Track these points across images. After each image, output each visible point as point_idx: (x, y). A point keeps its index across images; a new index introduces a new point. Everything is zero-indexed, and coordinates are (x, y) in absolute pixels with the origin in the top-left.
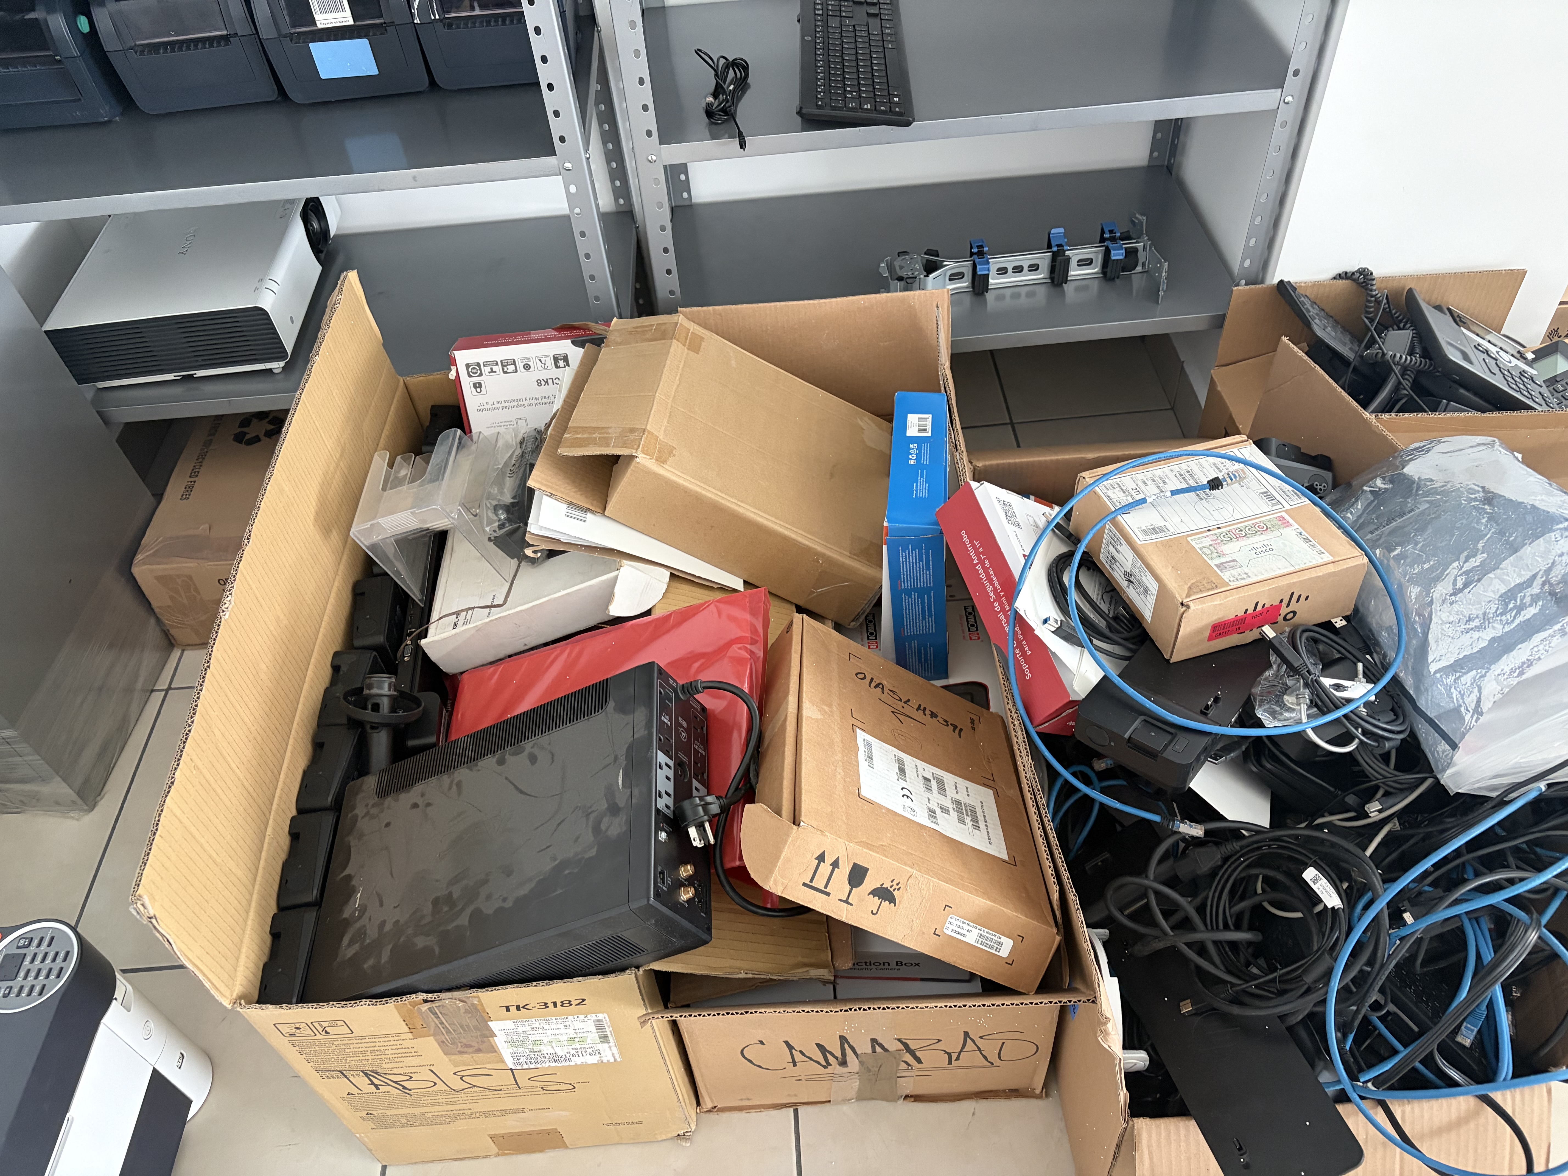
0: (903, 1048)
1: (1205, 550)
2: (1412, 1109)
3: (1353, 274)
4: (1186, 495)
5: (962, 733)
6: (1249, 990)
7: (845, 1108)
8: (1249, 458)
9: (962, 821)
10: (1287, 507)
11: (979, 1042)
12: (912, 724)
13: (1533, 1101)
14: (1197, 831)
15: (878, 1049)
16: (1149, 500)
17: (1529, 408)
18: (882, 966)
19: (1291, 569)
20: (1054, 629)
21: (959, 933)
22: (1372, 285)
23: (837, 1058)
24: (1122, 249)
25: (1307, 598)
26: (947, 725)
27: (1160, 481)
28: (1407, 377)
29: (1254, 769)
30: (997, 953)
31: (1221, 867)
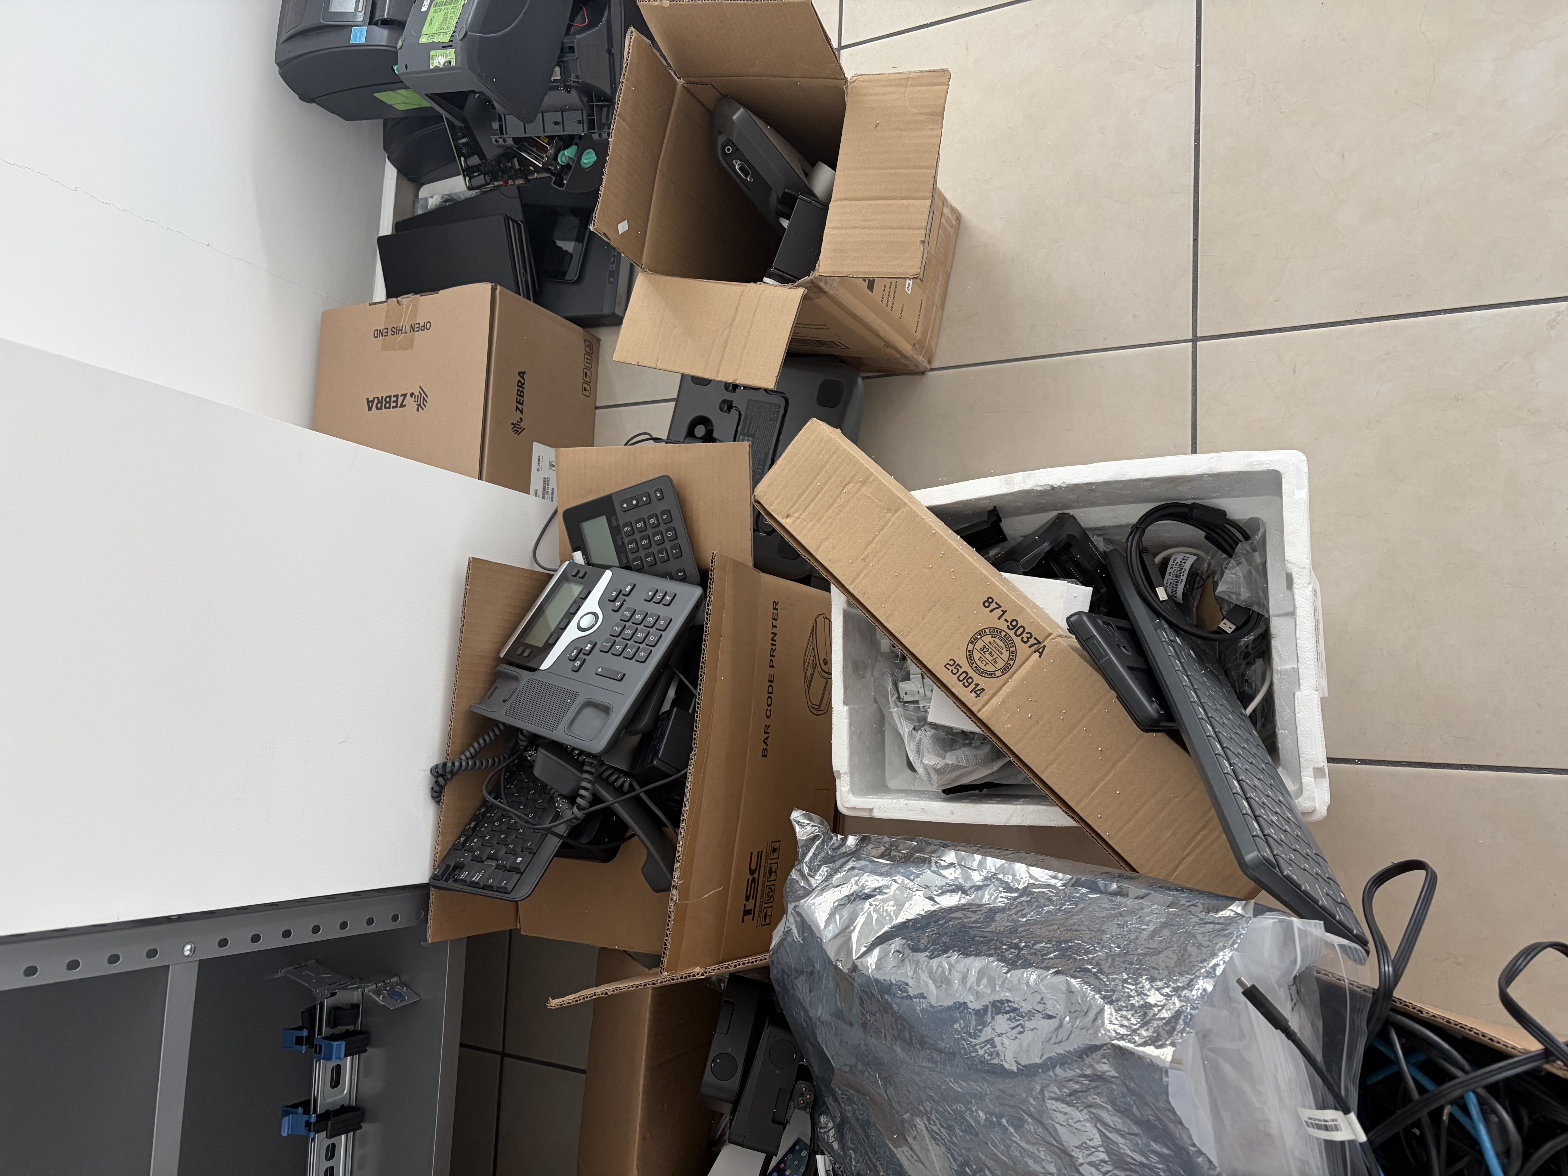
3: (435, 784)
22: (453, 763)
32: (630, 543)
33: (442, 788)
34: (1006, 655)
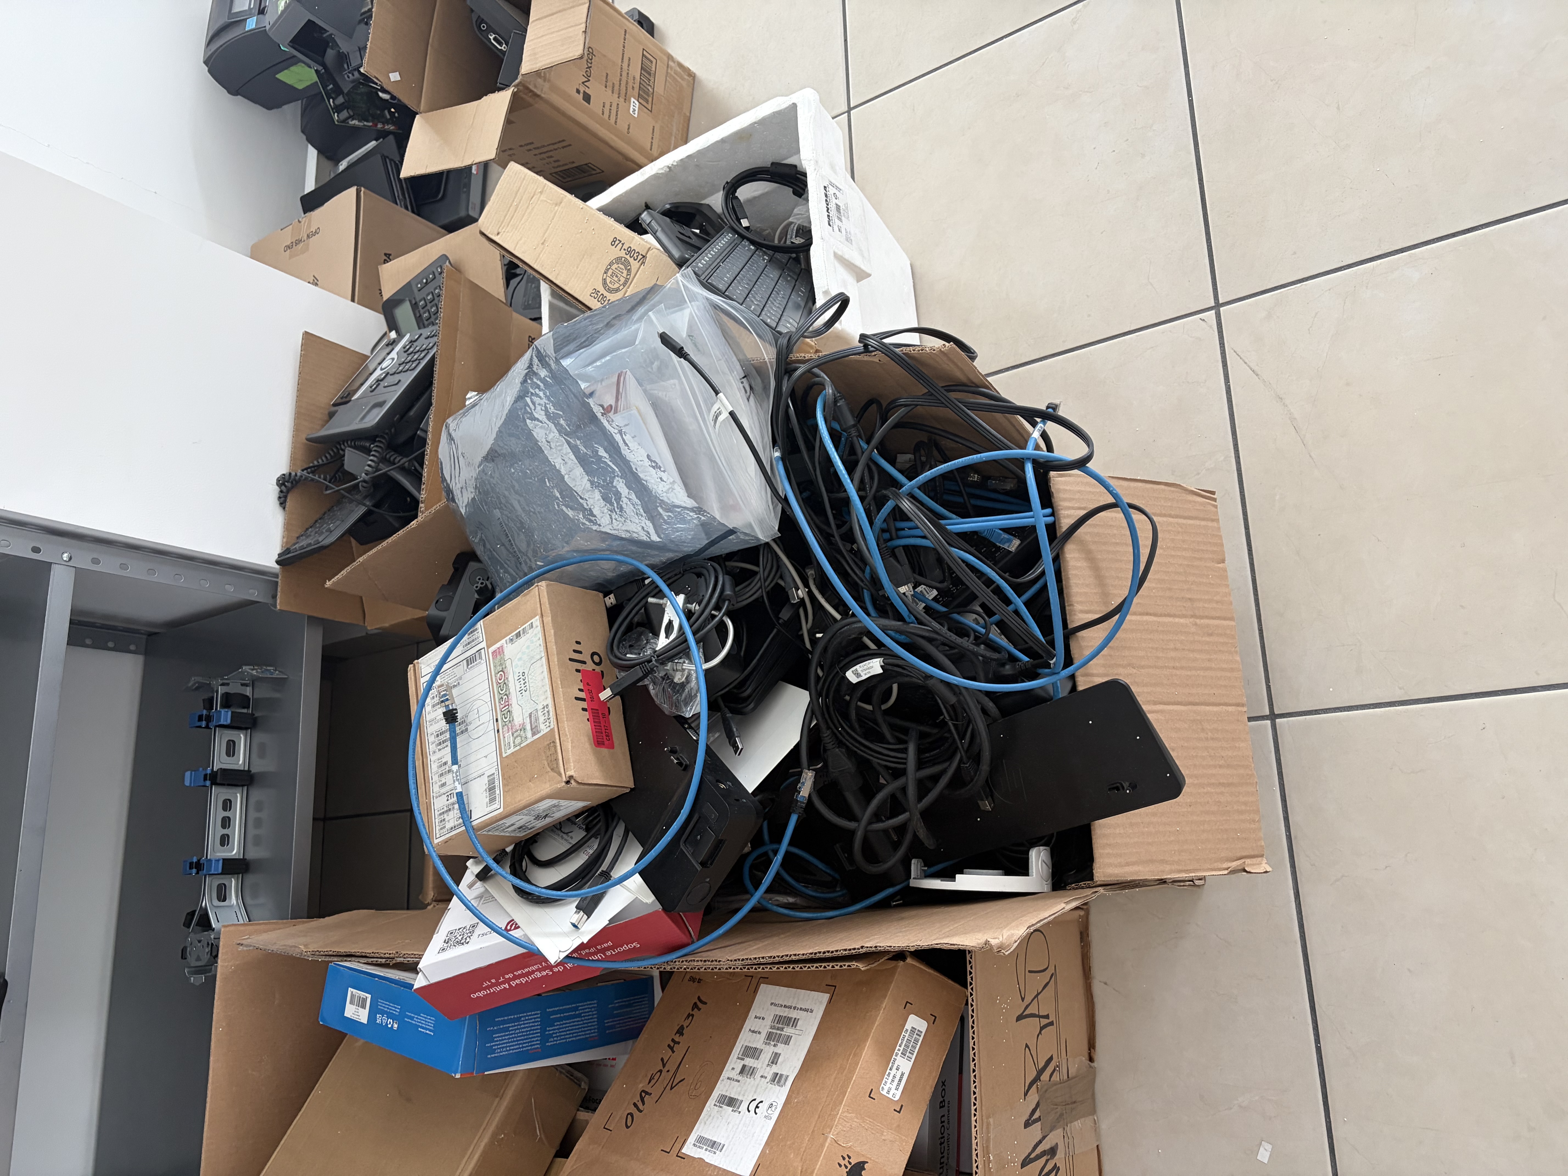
0: (1035, 1086)
1: (517, 743)
2: (1078, 603)
3: (281, 491)
4: (458, 746)
5: (703, 999)
6: (966, 746)
7: (1104, 1126)
8: (431, 669)
9: (787, 1040)
10: (484, 645)
11: (1028, 1000)
12: (686, 1065)
13: (1070, 490)
14: (808, 780)
15: (1036, 1116)
16: (459, 789)
17: (432, 362)
18: (945, 1124)
19: (544, 660)
20: (585, 917)
21: (900, 1080)
22: (296, 475)
23: (1047, 1161)
24: (220, 712)
25: (578, 643)
26: (693, 1015)
27: (443, 768)
28: (392, 459)
29: (752, 705)
30: (923, 1035)
31: (847, 747)
32: (425, 313)
33: (286, 497)
34: (625, 272)
